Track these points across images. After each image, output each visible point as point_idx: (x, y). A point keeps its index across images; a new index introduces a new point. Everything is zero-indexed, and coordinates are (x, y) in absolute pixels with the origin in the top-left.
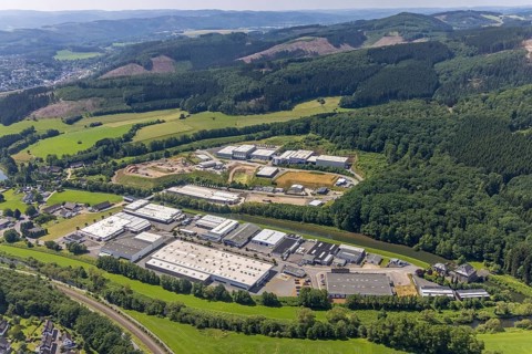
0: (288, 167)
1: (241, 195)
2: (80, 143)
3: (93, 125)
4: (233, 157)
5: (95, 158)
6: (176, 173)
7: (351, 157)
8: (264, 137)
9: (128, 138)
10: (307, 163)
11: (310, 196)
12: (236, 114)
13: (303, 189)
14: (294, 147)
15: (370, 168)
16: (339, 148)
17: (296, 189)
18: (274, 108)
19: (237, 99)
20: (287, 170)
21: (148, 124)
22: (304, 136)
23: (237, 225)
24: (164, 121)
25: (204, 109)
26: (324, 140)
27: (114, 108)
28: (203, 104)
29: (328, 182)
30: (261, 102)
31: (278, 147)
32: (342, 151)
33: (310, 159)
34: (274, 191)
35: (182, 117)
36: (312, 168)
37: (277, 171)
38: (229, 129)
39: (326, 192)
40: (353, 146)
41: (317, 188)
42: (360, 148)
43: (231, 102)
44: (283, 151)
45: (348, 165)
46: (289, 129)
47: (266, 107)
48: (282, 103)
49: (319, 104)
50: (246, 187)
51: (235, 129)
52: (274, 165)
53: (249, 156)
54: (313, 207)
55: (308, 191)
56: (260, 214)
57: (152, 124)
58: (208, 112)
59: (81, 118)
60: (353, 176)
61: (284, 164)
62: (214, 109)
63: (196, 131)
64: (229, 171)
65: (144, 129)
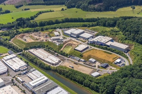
0: (94, 46)
1: (62, 60)
2: (13, 18)
3: (26, 10)
4: (71, 36)
5: (13, 27)
6: (39, 41)
7: (130, 45)
8: (92, 26)
9: (32, 18)
10: (105, 45)
11: (97, 68)
12: (87, 11)
13: (95, 62)
14: (104, 34)
15: (138, 55)
16: (126, 39)
17: (91, 62)
18: (107, 9)
19: (90, 3)
20: (93, 47)
21: (46, 12)
22: (111, 28)
23: (46, 81)
24: (53, 11)
25: (74, 7)
26: (120, 32)
27: (37, 2)
28: (73, 4)
29: (111, 60)
30: (101, 5)
31: (96, 33)
32: (127, 41)
33: (107, 44)
34: (79, 61)
35: (63, 10)
36: (106, 49)
37: (87, 48)
38: (79, 19)
39: (106, 67)
40: (134, 39)
41: (103, 63)
42: (137, 41)
43: (86, 5)
44: (97, 35)
45: (127, 50)
46: (105, 23)
47: (102, 8)
48: (112, 7)
49: (131, 9)
50: (67, 55)
51: (82, 19)
52: (88, 44)
53: (78, 36)
54: (92, 77)
55: (98, 64)
56: (64, 74)
57: (48, 12)
58: (75, 8)
59: (22, 5)
60: (127, 58)
61: (93, 44)
62: (78, 7)
63: (63, 18)
64: (64, 44)
65: (43, 14)
